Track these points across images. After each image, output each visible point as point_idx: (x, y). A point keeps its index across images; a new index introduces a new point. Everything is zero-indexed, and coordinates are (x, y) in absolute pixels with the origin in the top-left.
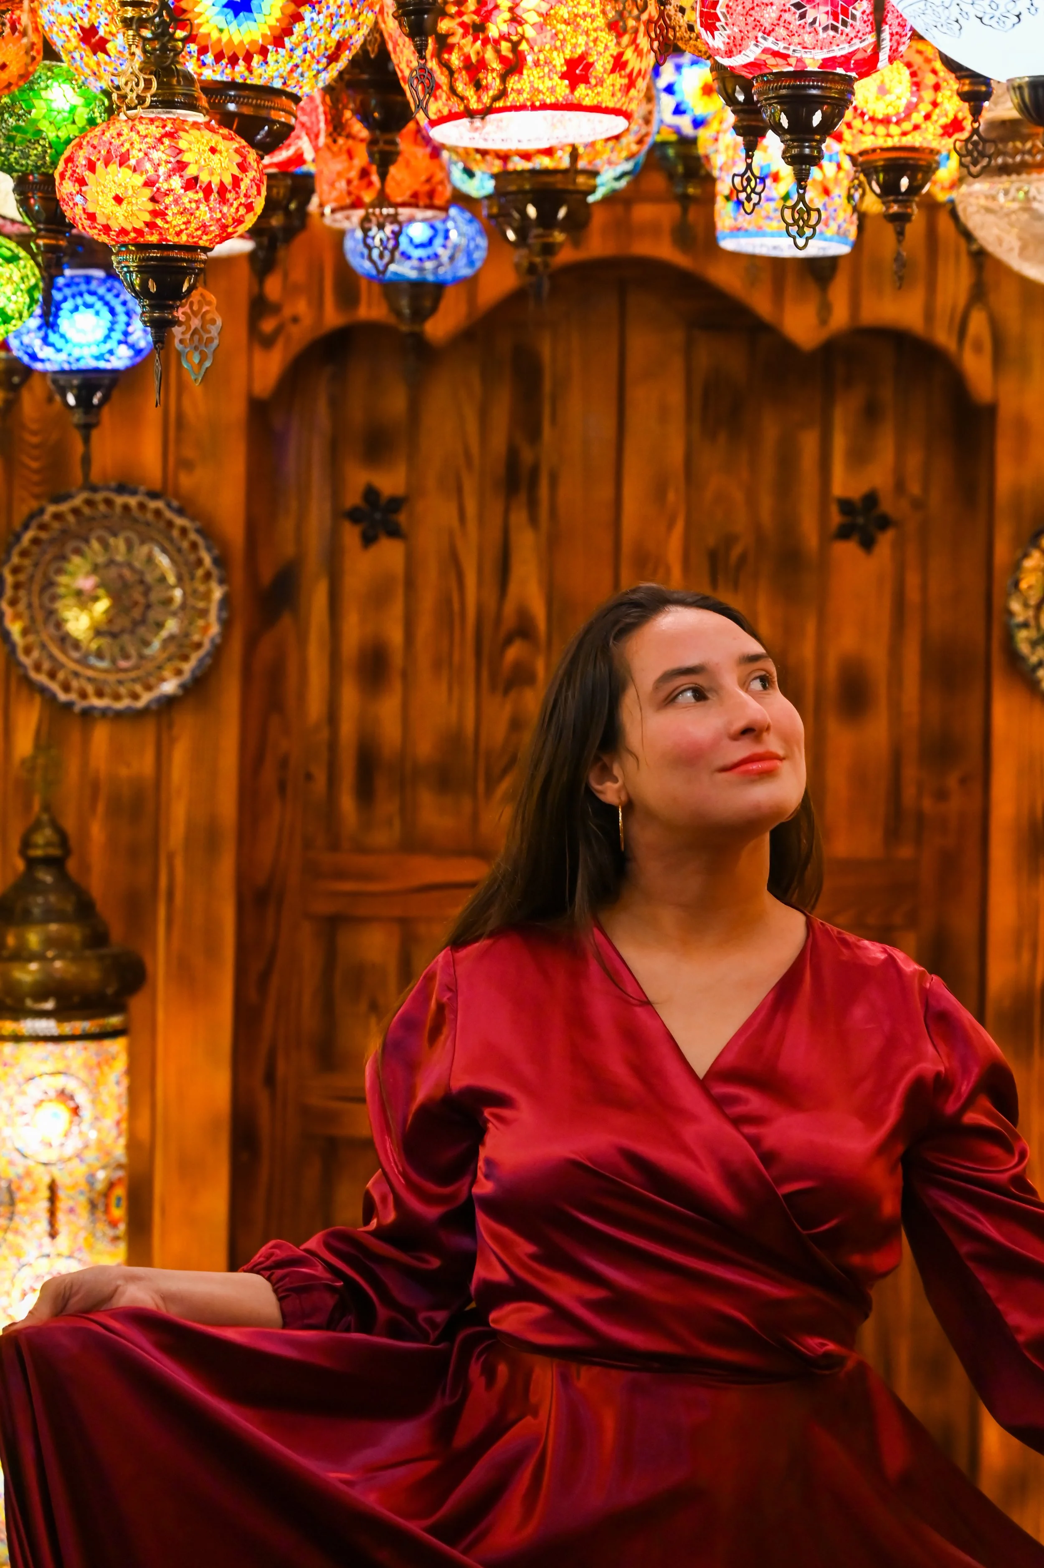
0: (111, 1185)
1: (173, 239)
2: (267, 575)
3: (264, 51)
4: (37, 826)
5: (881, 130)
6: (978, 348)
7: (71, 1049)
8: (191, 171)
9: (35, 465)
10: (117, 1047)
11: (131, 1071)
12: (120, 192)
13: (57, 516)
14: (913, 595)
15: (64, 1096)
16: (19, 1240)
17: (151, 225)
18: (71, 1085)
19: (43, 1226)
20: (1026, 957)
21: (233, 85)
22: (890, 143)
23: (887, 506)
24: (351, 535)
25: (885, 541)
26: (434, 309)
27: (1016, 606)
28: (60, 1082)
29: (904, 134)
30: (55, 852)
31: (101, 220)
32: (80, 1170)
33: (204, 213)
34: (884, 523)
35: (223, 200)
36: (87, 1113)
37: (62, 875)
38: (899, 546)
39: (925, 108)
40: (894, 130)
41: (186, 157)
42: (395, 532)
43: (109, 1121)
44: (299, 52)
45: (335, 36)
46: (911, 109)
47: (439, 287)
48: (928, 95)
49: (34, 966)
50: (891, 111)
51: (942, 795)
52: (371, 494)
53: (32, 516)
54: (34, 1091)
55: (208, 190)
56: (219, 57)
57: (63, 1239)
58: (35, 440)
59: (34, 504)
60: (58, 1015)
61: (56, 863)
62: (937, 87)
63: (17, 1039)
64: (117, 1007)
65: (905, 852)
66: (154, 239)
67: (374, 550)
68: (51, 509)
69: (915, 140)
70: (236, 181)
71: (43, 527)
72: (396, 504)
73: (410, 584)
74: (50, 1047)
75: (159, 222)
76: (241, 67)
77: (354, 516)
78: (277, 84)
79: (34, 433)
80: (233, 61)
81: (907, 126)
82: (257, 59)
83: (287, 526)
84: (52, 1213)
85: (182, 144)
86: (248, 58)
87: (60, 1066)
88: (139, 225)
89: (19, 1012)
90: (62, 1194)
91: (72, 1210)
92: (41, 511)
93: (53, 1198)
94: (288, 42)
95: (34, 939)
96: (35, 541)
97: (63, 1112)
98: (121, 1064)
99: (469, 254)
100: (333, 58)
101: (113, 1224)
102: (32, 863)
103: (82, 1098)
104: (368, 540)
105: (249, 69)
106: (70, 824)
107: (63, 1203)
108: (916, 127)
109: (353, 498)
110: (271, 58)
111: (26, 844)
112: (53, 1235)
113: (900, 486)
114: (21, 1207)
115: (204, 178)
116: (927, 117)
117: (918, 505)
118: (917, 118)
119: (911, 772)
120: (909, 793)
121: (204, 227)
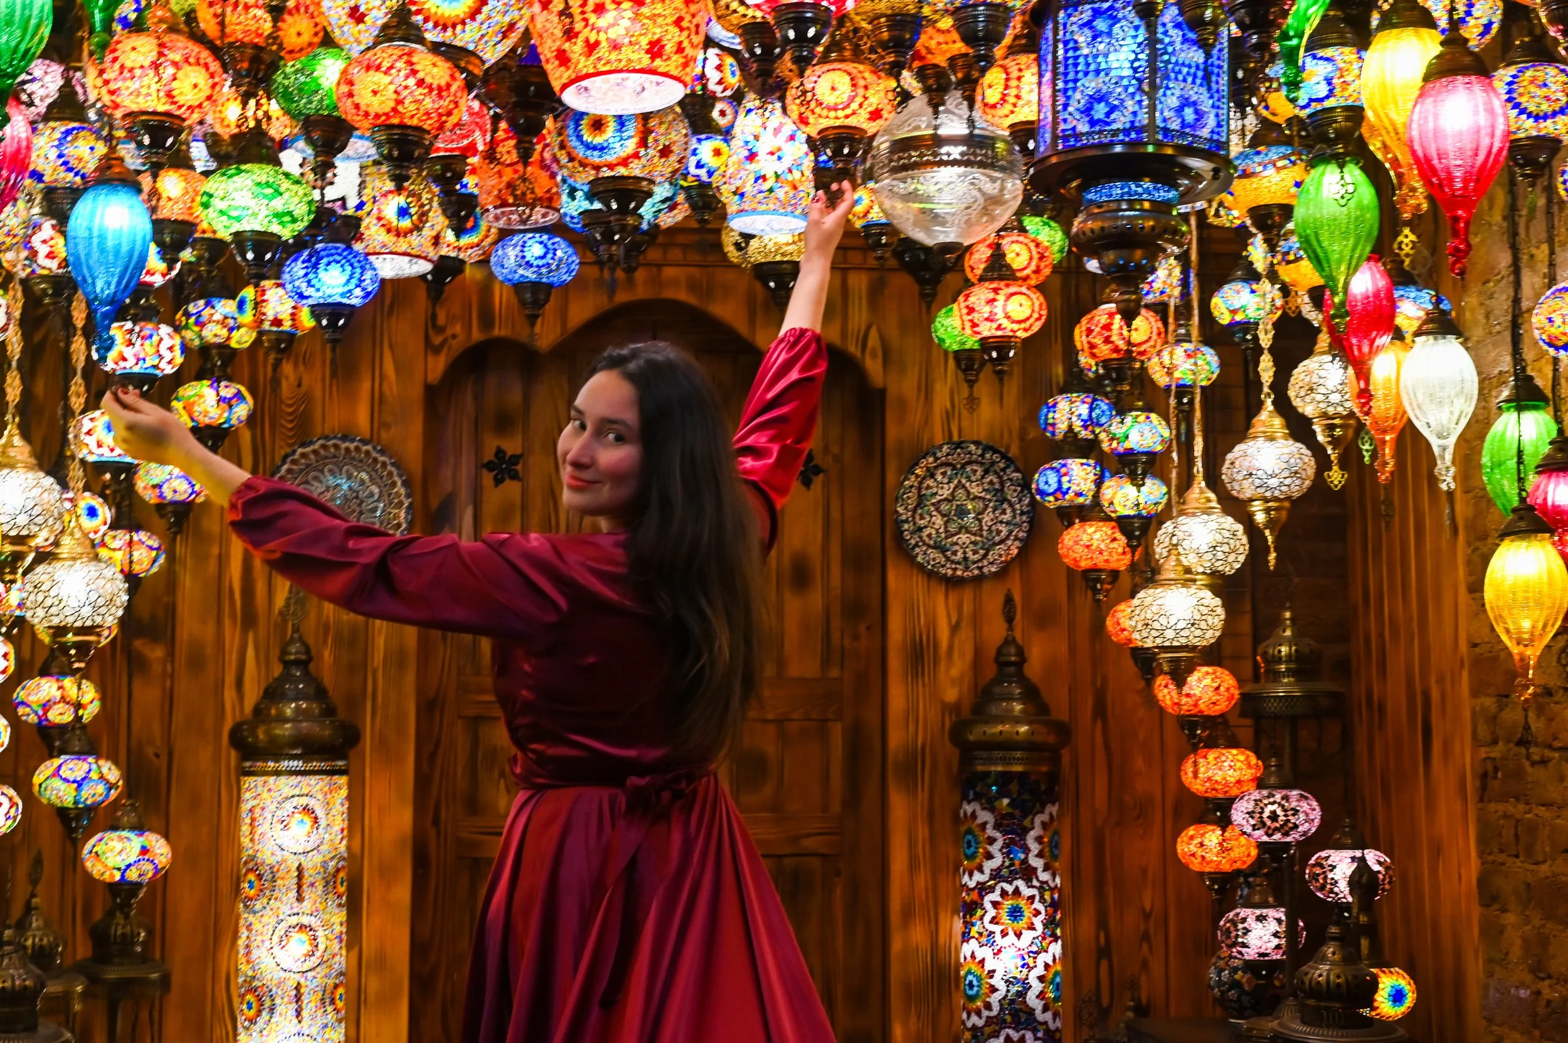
0: (338, 870)
1: (409, 122)
2: (434, 504)
3: (463, 23)
4: (292, 641)
5: (832, 114)
6: (874, 355)
7: (313, 780)
8: (420, 75)
9: (290, 426)
10: (343, 780)
11: (349, 797)
12: (375, 87)
13: (303, 455)
14: (835, 514)
15: (307, 810)
16: (278, 904)
17: (394, 110)
18: (312, 803)
19: (293, 894)
20: (911, 728)
21: (443, 44)
22: (838, 123)
23: (818, 460)
24: (488, 478)
25: (818, 481)
26: (547, 301)
27: (901, 510)
28: (304, 801)
29: (847, 117)
30: (304, 657)
31: (363, 108)
32: (318, 859)
33: (428, 103)
34: (817, 470)
35: (440, 96)
36: (323, 823)
37: (306, 672)
38: (826, 485)
39: (859, 100)
40: (841, 114)
41: (417, 67)
42: (515, 477)
43: (337, 828)
44: (485, 26)
45: (507, 19)
46: (852, 99)
47: (550, 286)
48: (861, 91)
49: (288, 726)
50: (839, 101)
51: (856, 637)
52: (500, 452)
53: (286, 456)
54: (288, 806)
55: (430, 88)
56: (436, 25)
57: (307, 905)
58: (290, 410)
59: (289, 450)
60: (304, 757)
61: (303, 664)
62: (866, 88)
63: (277, 773)
64: (343, 757)
65: (835, 673)
66: (396, 121)
67: (502, 486)
68: (300, 450)
69: (852, 122)
70: (449, 86)
71: (294, 462)
72: (515, 459)
73: (524, 508)
74: (299, 778)
75: (400, 108)
76: (450, 31)
77: (490, 466)
78: (471, 47)
79: (290, 406)
80: (445, 28)
81: (848, 111)
82: (459, 28)
83: (447, 472)
84: (300, 886)
85: (414, 60)
86: (454, 26)
87: (305, 791)
88: (387, 110)
89: (277, 758)
90: (306, 874)
91: (312, 885)
92: (294, 452)
93: (300, 877)
94: (480, 18)
95: (289, 710)
96: (289, 471)
97: (308, 821)
98: (344, 792)
99: (569, 265)
100: (505, 35)
101: (340, 896)
102: (287, 664)
103: (320, 813)
104: (498, 482)
105: (454, 34)
106: (311, 642)
107: (307, 880)
108: (854, 113)
109: (489, 455)
110: (468, 28)
111: (284, 652)
112: (300, 899)
113: (826, 449)
114: (279, 882)
115: (428, 80)
116: (861, 105)
117: (838, 459)
118: (854, 106)
119: (836, 623)
120: (836, 636)
121: (427, 114)
